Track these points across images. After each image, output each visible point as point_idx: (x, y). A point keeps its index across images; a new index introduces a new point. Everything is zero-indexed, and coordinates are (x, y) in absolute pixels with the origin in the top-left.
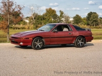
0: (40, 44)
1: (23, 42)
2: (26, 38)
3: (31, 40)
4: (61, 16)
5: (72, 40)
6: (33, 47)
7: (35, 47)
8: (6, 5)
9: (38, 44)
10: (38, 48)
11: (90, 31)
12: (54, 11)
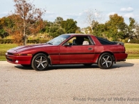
0: (43, 64)
1: (18, 60)
2: (23, 55)
3: (29, 57)
4: (131, 25)
5: (94, 58)
6: (33, 66)
7: (36, 67)
8: (21, 8)
9: (41, 63)
10: (40, 69)
11: (123, 46)
12: (121, 19)
